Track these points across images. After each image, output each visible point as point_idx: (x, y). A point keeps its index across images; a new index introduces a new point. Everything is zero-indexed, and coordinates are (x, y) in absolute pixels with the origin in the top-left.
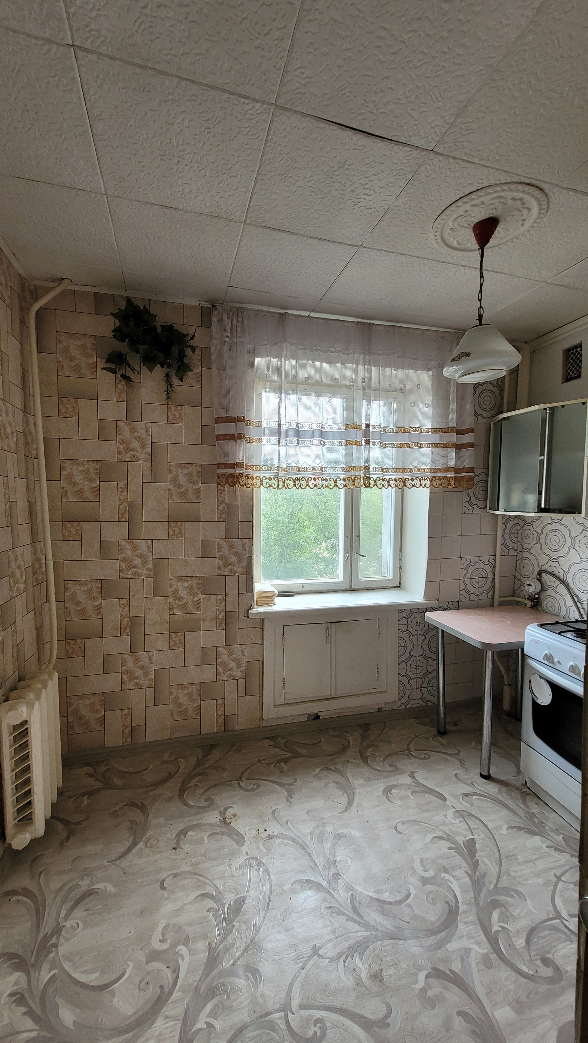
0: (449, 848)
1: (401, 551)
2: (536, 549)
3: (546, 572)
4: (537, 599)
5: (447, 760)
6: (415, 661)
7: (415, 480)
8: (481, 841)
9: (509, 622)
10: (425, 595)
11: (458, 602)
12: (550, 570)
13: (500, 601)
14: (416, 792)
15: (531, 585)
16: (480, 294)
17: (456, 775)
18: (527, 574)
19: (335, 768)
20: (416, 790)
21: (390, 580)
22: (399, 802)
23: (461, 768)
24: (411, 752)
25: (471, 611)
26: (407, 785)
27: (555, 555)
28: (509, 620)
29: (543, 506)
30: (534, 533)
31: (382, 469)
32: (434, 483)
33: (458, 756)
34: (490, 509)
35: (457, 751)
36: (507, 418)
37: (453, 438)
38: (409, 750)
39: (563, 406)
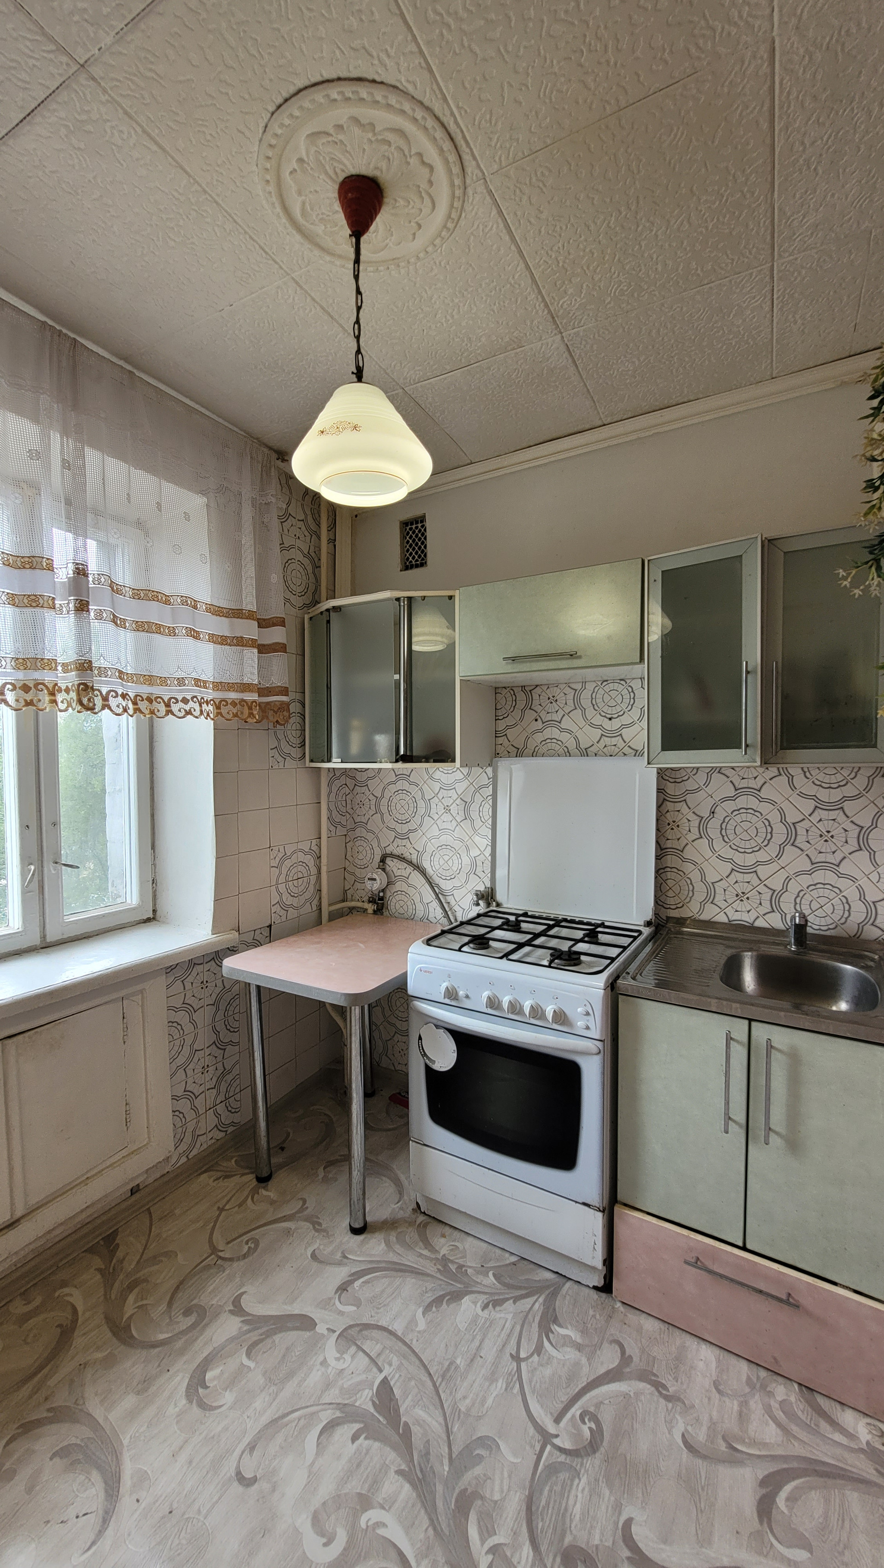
0: (354, 1438)
1: (153, 847)
2: (375, 822)
3: (392, 856)
4: (382, 899)
5: (288, 1232)
6: (202, 1060)
7: (191, 702)
8: (397, 1376)
9: (361, 945)
10: (213, 926)
11: (270, 926)
12: (397, 852)
13: (330, 913)
14: (255, 1344)
15: (375, 880)
16: (356, 326)
17: (314, 1256)
18: (365, 861)
19: (49, 1410)
20: (255, 1338)
21: (134, 909)
22: (228, 1398)
23: (317, 1234)
24: (221, 1254)
25: (291, 939)
26: (232, 1339)
27: (404, 829)
28: (361, 942)
29: (402, 752)
30: (371, 797)
31: (120, 672)
32: (224, 710)
33: (305, 1213)
34: (312, 761)
35: (301, 1203)
36: (337, 609)
37: (249, 630)
38: (214, 1250)
39: (424, 598)
